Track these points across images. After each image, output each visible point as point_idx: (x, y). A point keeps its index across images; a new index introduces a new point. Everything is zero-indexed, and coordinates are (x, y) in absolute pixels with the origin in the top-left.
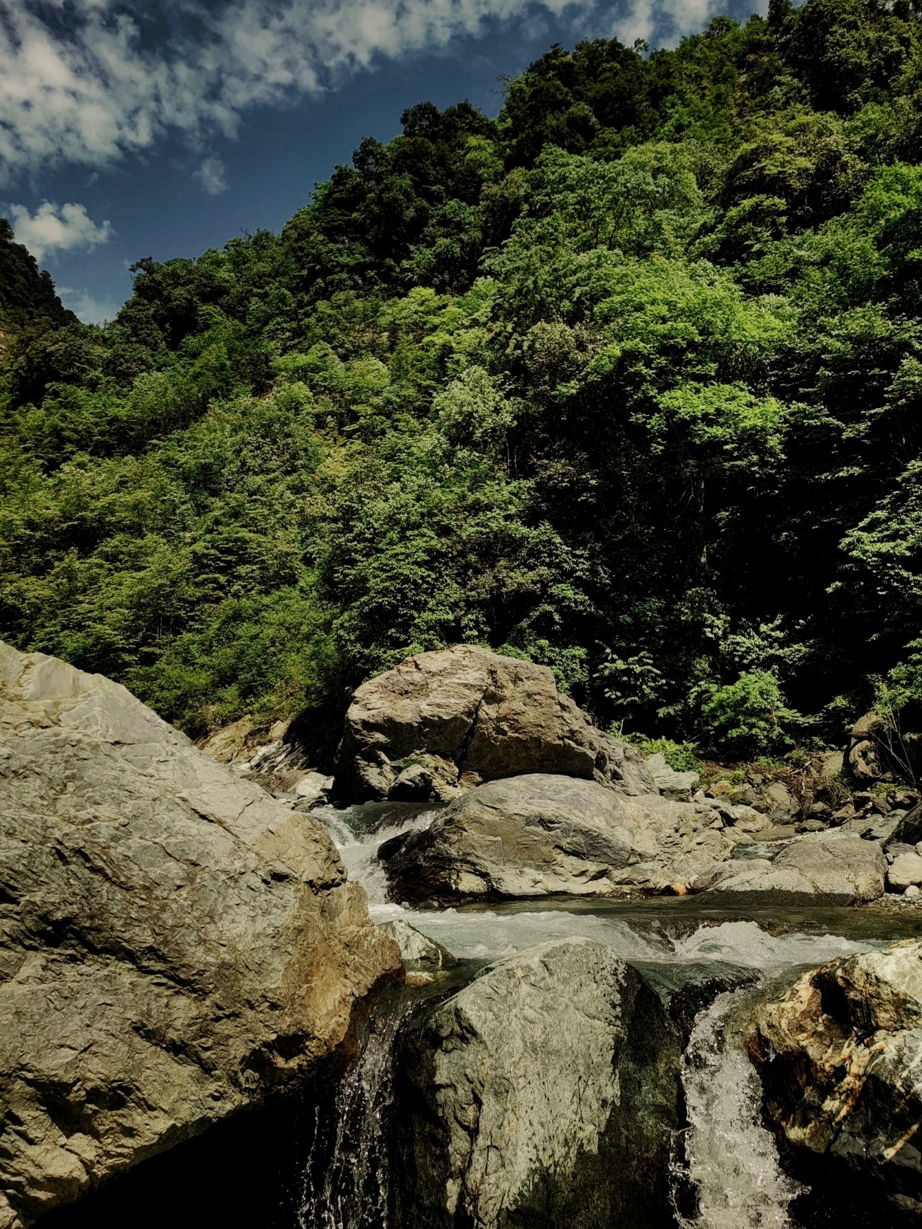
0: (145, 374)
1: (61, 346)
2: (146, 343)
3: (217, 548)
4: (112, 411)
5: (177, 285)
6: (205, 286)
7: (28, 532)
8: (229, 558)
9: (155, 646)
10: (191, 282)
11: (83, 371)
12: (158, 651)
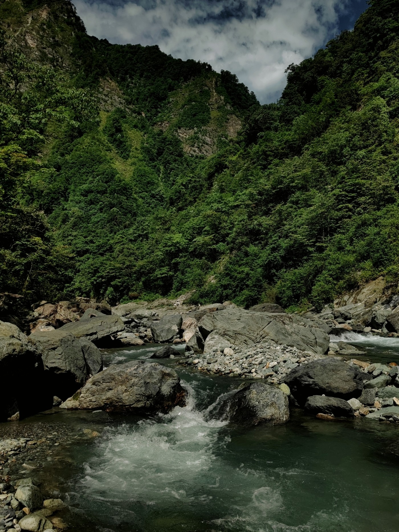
0: (297, 117)
1: (261, 115)
2: (295, 104)
3: (346, 191)
4: (285, 138)
5: (306, 72)
6: (320, 67)
7: (259, 197)
8: (353, 195)
9: (322, 242)
10: (313, 67)
11: (271, 124)
12: (324, 245)
